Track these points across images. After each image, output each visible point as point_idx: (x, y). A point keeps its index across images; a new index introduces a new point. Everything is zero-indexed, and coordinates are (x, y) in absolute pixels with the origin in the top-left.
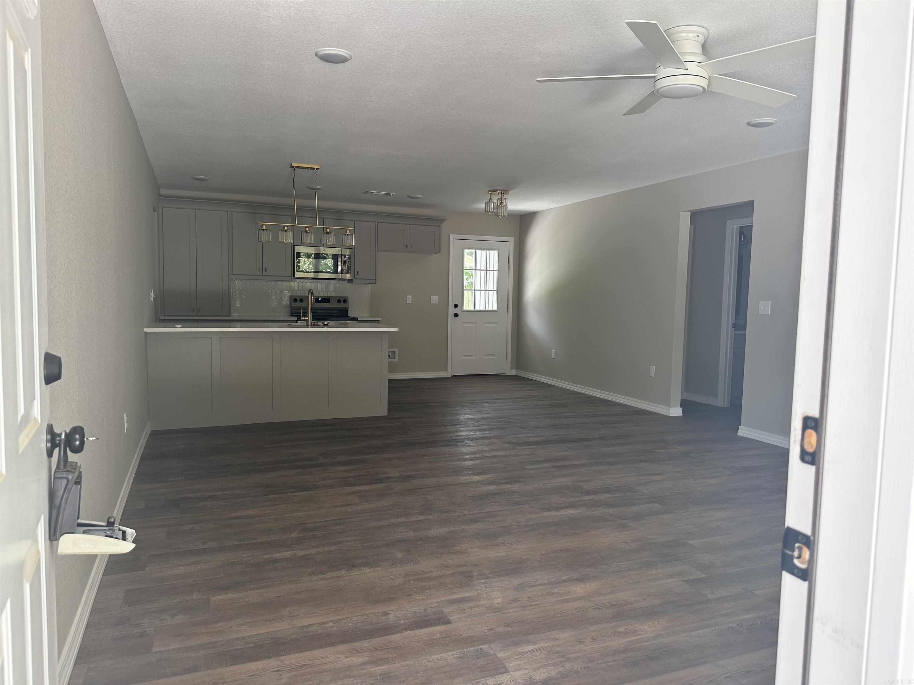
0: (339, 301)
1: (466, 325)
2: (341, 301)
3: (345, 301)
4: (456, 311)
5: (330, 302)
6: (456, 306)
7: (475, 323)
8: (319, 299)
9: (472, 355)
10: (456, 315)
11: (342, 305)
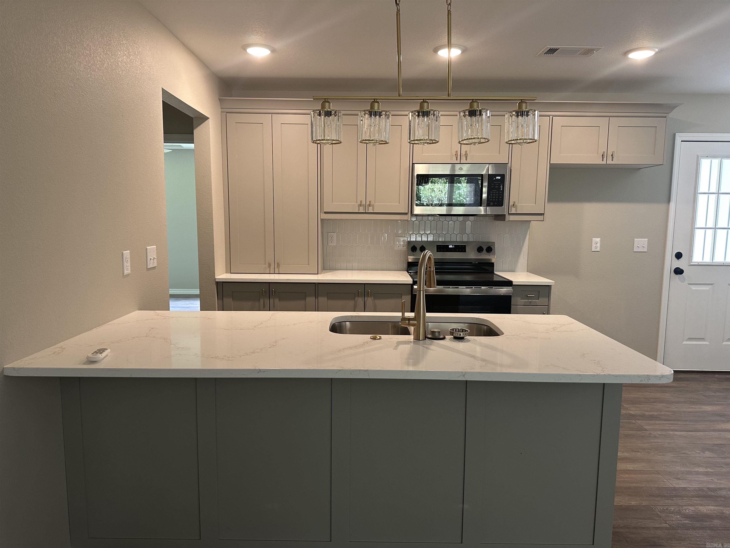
0: (480, 250)
1: (694, 288)
2: (483, 248)
3: (490, 250)
4: (678, 264)
5: (465, 251)
6: (679, 256)
7: (712, 284)
8: (450, 247)
9: (702, 339)
10: (678, 271)
11: (484, 256)
